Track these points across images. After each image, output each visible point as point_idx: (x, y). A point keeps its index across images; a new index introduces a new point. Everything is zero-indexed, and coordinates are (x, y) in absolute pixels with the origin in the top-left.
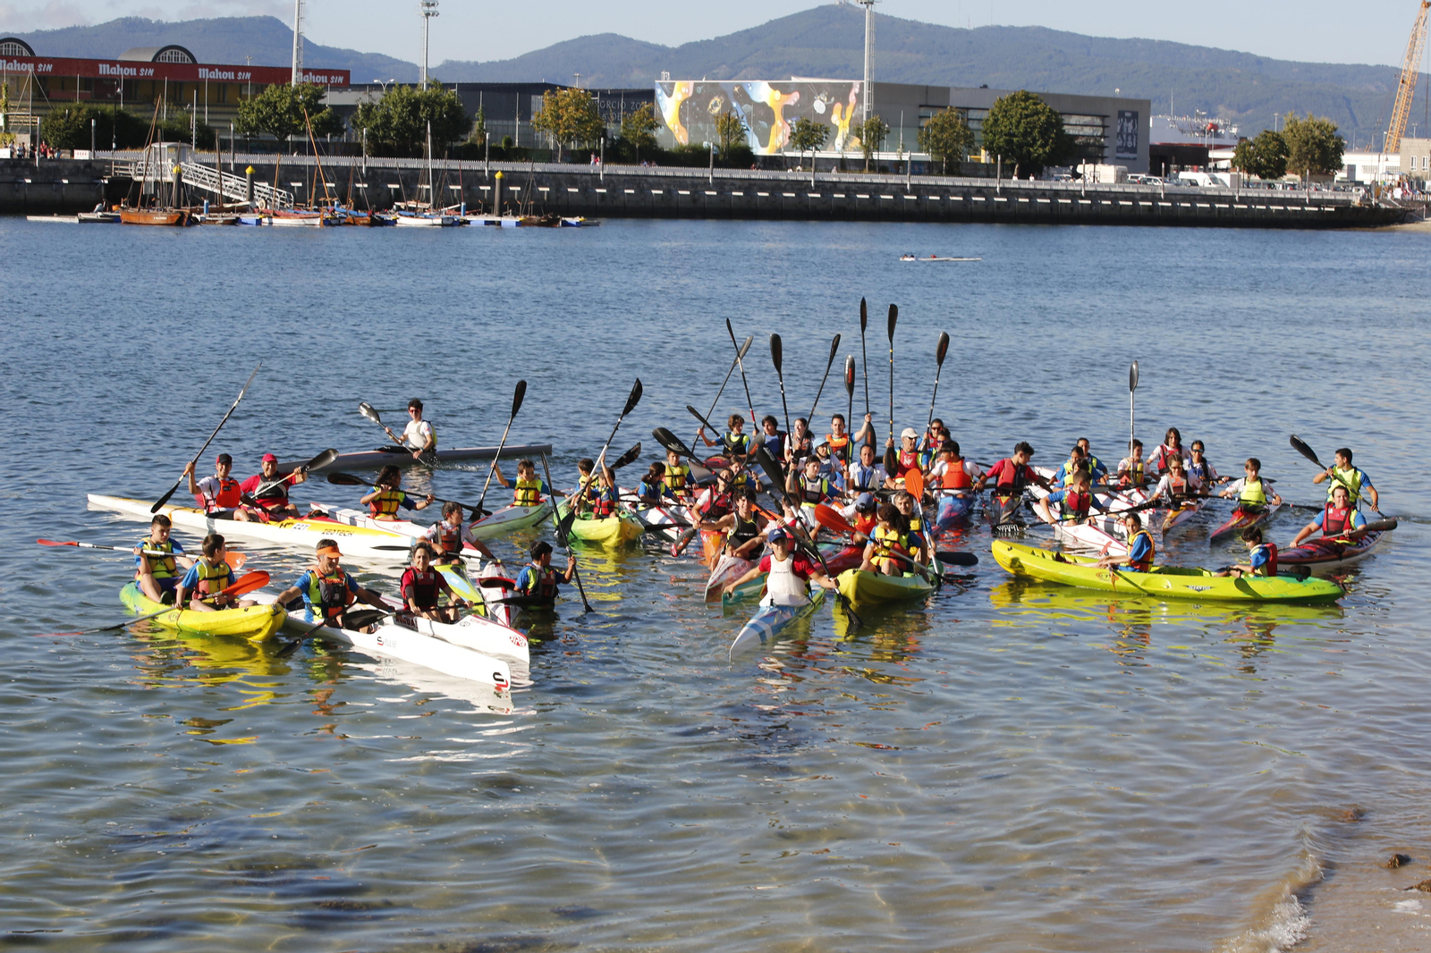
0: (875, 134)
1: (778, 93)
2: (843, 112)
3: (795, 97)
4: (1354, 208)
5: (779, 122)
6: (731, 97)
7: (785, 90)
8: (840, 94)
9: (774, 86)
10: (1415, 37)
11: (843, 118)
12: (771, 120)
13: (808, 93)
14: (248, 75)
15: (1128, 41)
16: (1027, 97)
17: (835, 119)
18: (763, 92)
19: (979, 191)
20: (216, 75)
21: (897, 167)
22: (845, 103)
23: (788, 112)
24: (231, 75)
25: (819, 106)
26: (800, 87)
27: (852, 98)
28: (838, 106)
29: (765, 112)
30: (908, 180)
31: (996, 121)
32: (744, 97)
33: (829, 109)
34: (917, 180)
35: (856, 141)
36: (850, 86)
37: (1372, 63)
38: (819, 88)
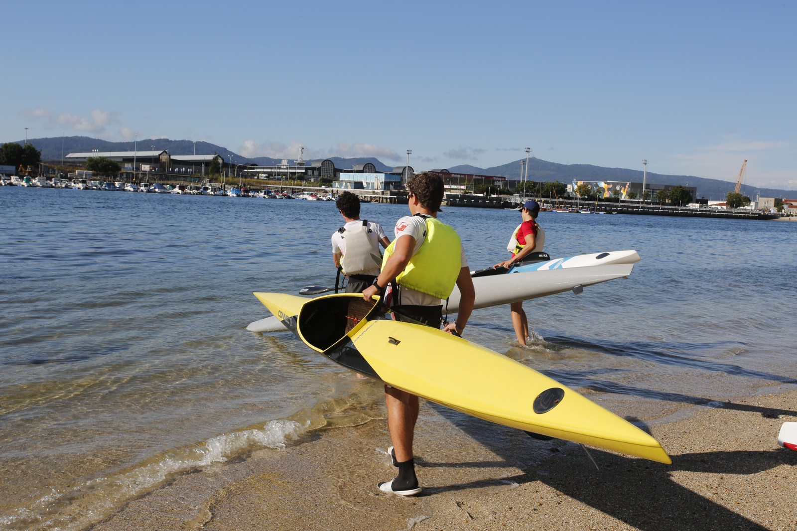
0: (632, 195)
1: (606, 185)
2: (624, 190)
3: (611, 186)
4: (763, 215)
5: (606, 192)
6: (593, 185)
7: (608, 184)
8: (624, 185)
9: (605, 183)
10: (742, 169)
11: (624, 191)
12: (604, 191)
13: (615, 185)
14: (484, 178)
15: (615, 169)
16: (681, 187)
17: (622, 191)
18: (602, 184)
19: (676, 209)
20: (477, 177)
21: (638, 203)
22: (625, 187)
23: (609, 190)
24: (480, 178)
25: (618, 188)
26: (612, 183)
27: (627, 186)
28: (623, 188)
29: (603, 190)
30: (640, 206)
31: (673, 193)
32: (597, 185)
33: (621, 189)
34: (642, 205)
35: (627, 197)
36: (627, 183)
37: (688, 175)
38: (618, 184)
